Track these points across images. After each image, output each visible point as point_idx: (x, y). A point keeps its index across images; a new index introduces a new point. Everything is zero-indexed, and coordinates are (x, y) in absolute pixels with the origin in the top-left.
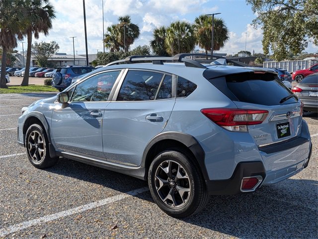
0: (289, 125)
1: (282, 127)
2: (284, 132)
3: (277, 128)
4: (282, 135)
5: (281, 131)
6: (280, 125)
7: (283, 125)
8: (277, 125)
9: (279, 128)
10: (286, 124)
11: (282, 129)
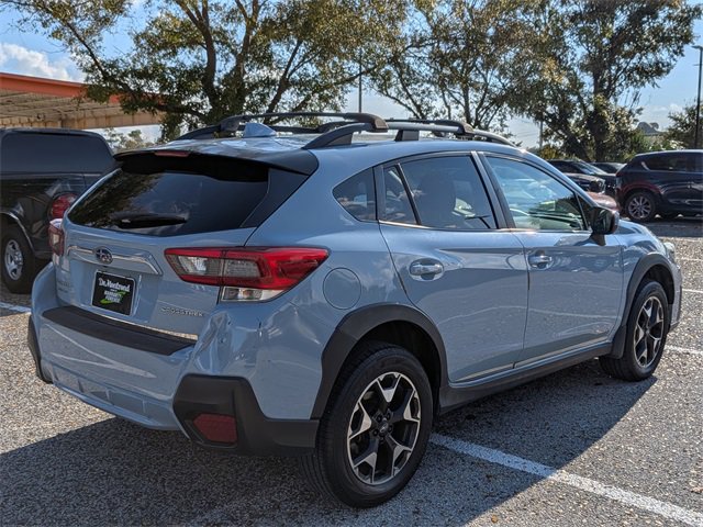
0: (131, 289)
1: (110, 284)
2: (112, 297)
3: (97, 282)
4: (103, 301)
5: (106, 292)
6: (106, 278)
7: (115, 280)
8: (99, 275)
9: (103, 283)
10: (123, 282)
11: (108, 289)
